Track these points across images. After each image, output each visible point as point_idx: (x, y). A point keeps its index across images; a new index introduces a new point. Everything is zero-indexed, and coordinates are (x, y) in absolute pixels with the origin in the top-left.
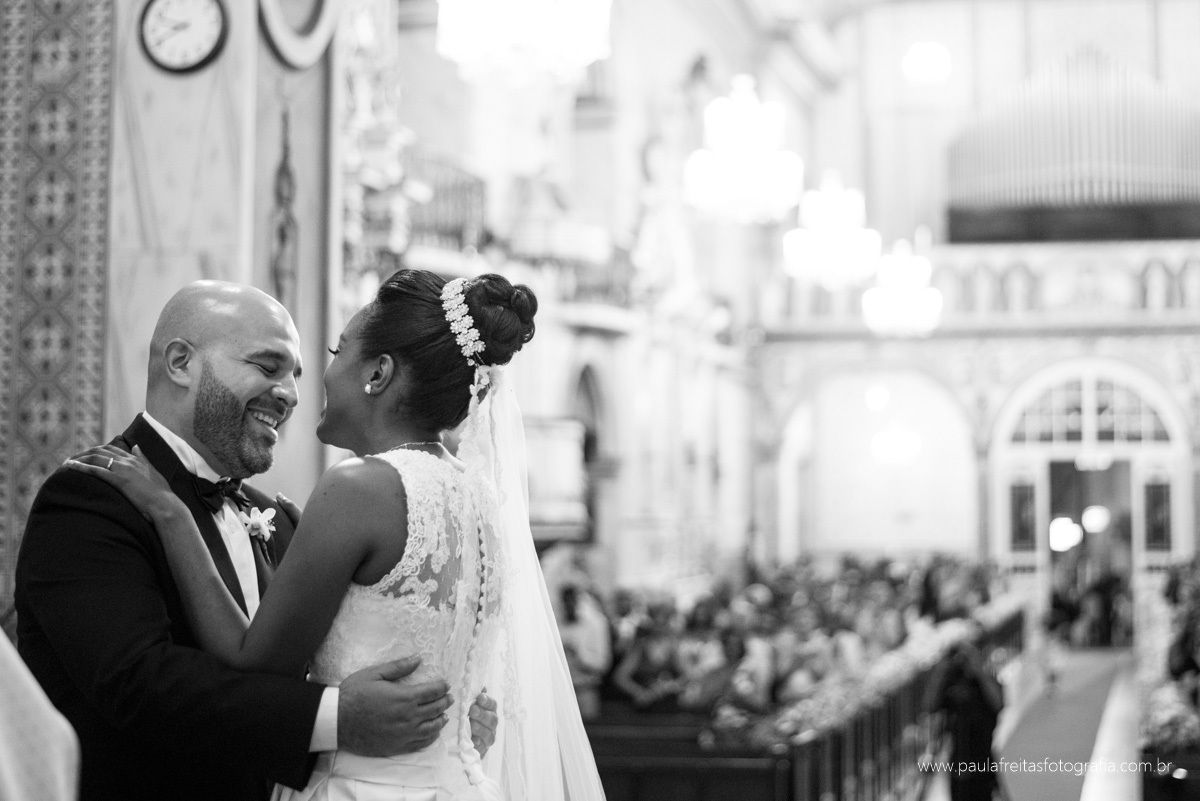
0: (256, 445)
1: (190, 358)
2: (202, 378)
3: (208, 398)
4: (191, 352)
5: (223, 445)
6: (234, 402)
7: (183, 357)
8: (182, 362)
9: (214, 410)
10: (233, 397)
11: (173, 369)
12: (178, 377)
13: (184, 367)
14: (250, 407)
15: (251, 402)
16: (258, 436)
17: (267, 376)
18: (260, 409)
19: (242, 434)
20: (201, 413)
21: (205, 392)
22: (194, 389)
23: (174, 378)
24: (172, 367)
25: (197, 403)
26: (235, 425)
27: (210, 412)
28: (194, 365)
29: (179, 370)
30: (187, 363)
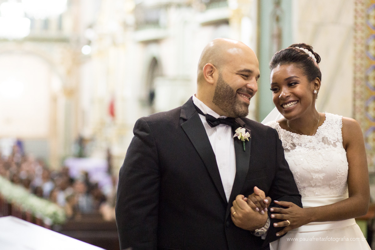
0: (241, 107)
1: (214, 72)
2: (218, 80)
3: (220, 88)
4: (214, 69)
5: (226, 107)
6: (231, 91)
7: (212, 71)
8: (211, 73)
9: (222, 93)
10: (231, 89)
11: (208, 76)
12: (209, 80)
13: (211, 75)
14: (238, 92)
15: (238, 90)
16: (242, 103)
17: (245, 79)
18: (242, 93)
19: (235, 102)
20: (217, 94)
21: (219, 86)
22: (215, 85)
23: (208, 80)
24: (207, 75)
25: (216, 90)
26: (232, 99)
27: (221, 94)
28: (216, 75)
29: (210, 77)
30: (213, 74)
